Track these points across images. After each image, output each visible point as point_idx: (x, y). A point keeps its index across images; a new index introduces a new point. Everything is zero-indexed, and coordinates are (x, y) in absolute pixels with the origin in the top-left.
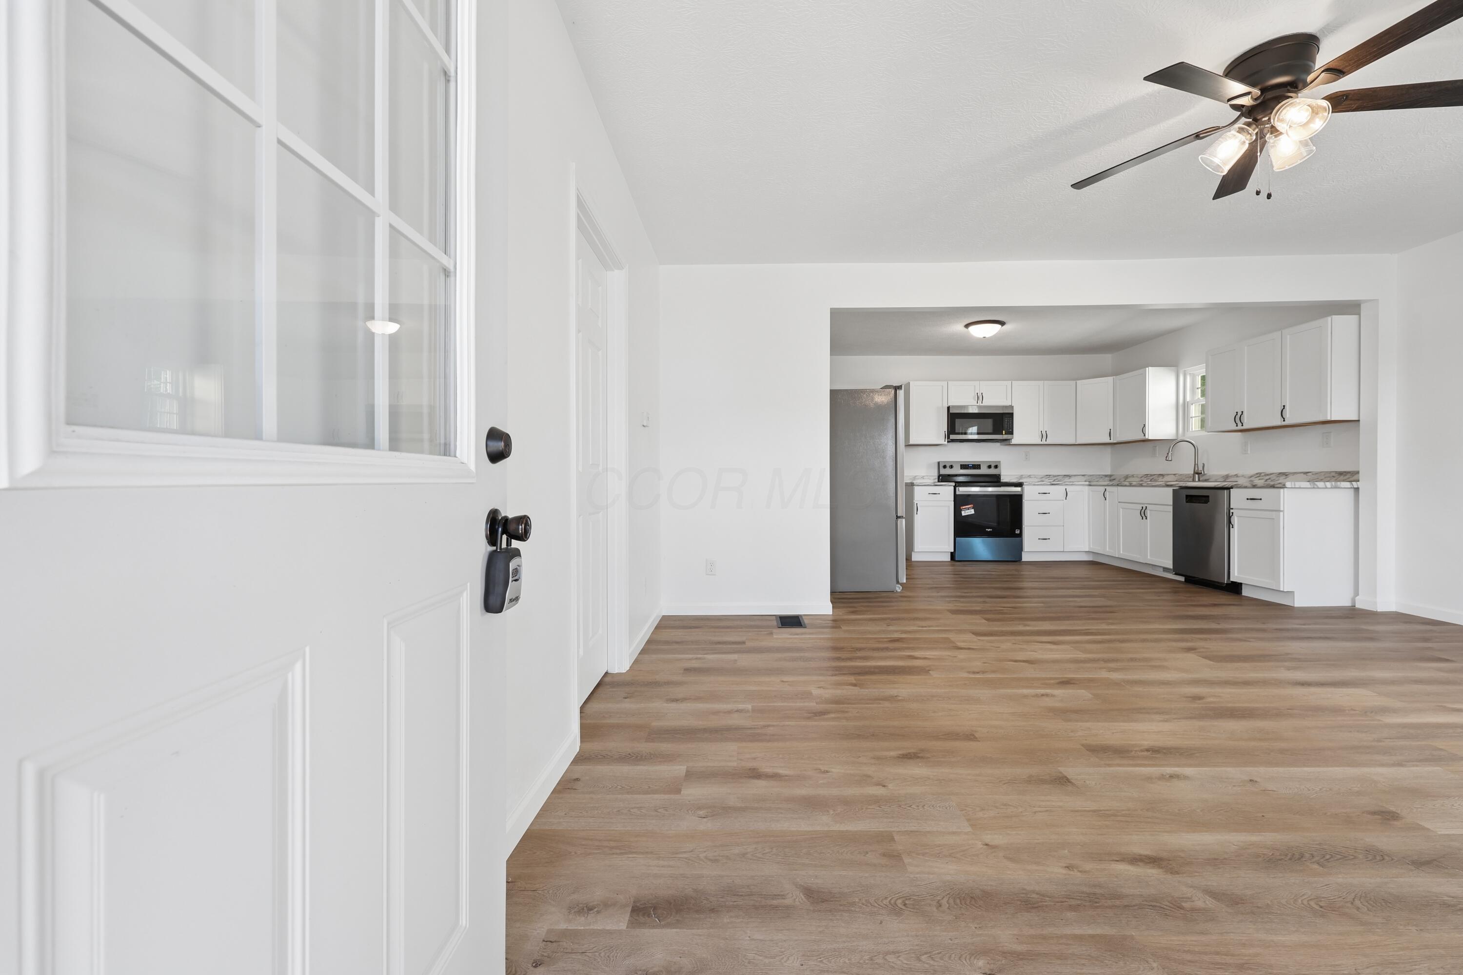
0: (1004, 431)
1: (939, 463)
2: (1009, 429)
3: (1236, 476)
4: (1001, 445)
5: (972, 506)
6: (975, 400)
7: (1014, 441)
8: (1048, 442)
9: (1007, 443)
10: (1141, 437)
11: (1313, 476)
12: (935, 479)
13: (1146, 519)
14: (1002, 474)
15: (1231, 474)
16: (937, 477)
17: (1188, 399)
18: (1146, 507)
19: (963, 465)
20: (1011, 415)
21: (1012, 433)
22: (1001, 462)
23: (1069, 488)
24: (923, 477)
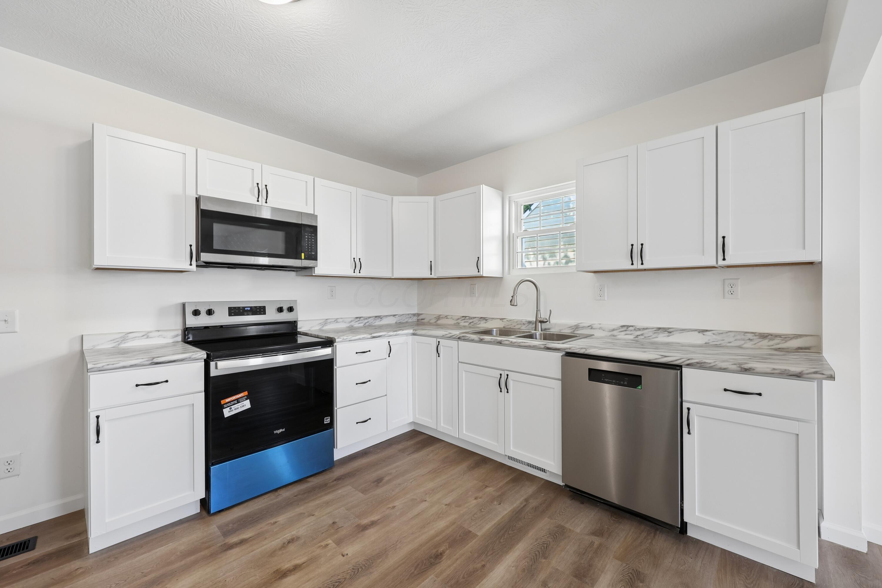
0: (303, 254)
1: (184, 305)
2: (311, 252)
3: (591, 327)
4: (296, 275)
5: (246, 393)
6: (254, 195)
7: (318, 271)
8: (362, 274)
9: (307, 272)
10: (475, 273)
11: (714, 336)
12: (177, 336)
13: (508, 392)
14: (299, 320)
15: (581, 325)
16: (180, 332)
17: (513, 231)
18: (507, 375)
19: (235, 308)
20: (314, 229)
21: (314, 258)
22: (298, 301)
23: (393, 341)
24: (147, 335)
